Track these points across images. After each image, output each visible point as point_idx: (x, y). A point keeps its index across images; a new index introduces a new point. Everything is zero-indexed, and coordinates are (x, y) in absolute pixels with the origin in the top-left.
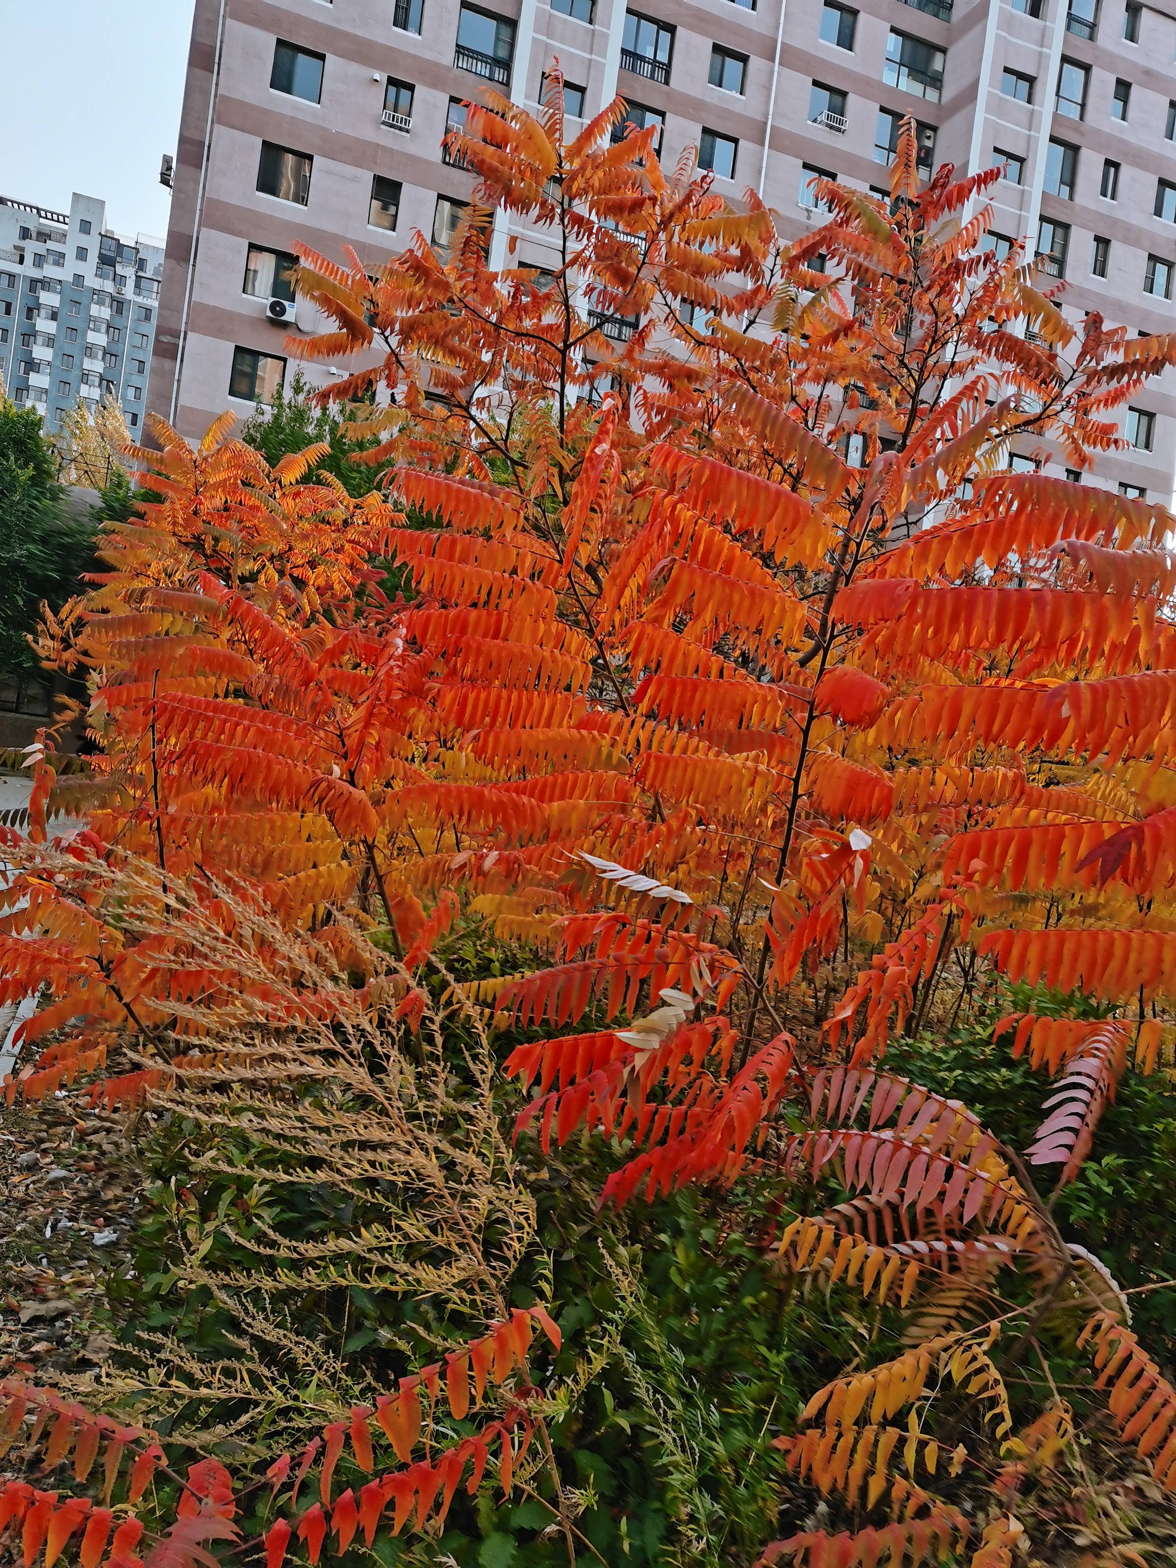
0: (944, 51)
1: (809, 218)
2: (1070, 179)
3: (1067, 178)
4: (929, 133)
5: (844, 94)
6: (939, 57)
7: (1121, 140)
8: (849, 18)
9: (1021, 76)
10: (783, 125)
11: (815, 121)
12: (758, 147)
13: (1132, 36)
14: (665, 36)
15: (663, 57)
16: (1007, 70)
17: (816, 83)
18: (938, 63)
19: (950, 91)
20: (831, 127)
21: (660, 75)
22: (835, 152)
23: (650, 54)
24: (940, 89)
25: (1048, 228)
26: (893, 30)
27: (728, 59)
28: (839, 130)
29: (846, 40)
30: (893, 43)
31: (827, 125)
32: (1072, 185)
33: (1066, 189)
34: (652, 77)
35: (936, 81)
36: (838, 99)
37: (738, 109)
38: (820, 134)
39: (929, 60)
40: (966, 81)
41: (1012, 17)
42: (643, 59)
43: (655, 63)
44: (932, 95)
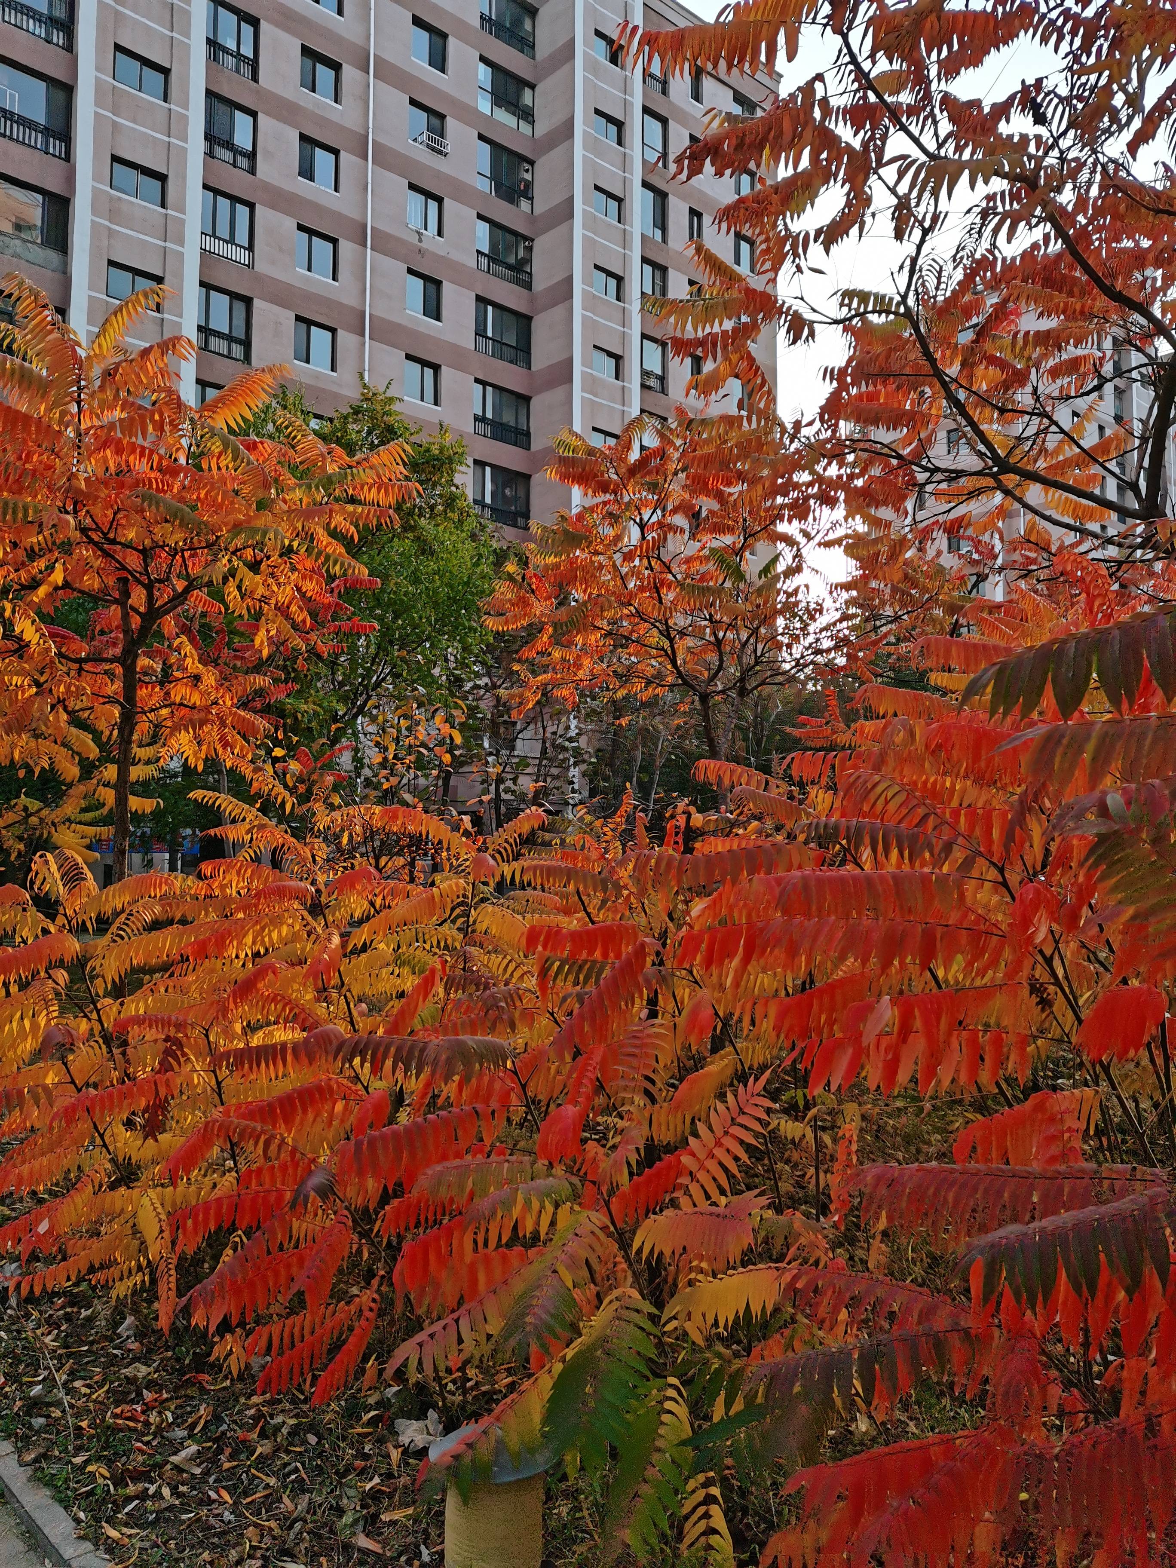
0: (533, 87)
1: (420, 240)
2: (661, 221)
3: (659, 224)
4: (527, 166)
5: (442, 117)
6: (528, 92)
7: (700, 191)
8: (438, 40)
9: (610, 119)
10: (383, 140)
11: (415, 140)
12: (359, 161)
13: (697, 96)
14: (247, 30)
15: (247, 51)
16: (598, 112)
17: (413, 102)
18: (527, 97)
19: (542, 127)
20: (433, 149)
21: (246, 70)
22: (438, 175)
23: (231, 45)
24: (533, 123)
25: (648, 269)
26: (483, 59)
27: (319, 66)
28: (440, 152)
29: (439, 61)
30: (484, 73)
31: (428, 146)
32: (664, 229)
33: (658, 233)
34: (238, 71)
35: (527, 115)
36: (435, 122)
37: (335, 118)
38: (422, 154)
39: (519, 95)
40: (560, 118)
41: (597, 62)
42: (225, 50)
43: (238, 56)
44: (525, 128)
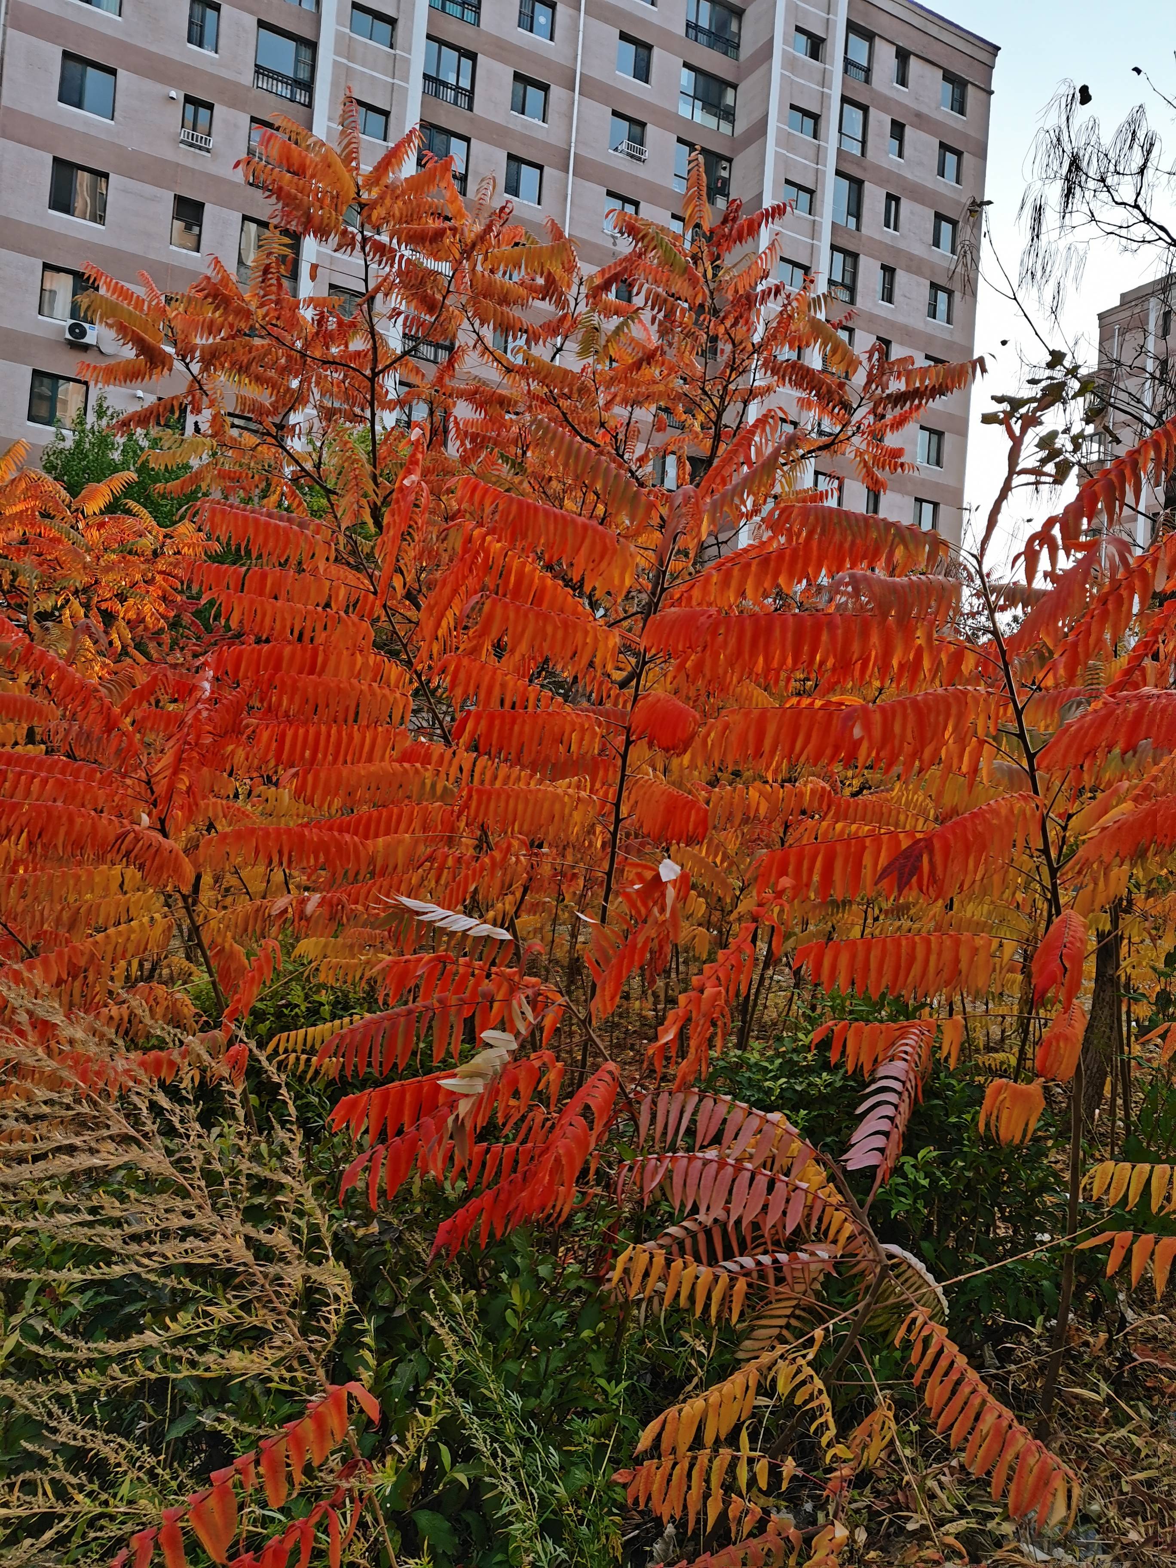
0: (735, 87)
1: (615, 244)
2: (856, 210)
3: (854, 211)
4: (725, 164)
5: (643, 125)
6: (730, 92)
7: (899, 176)
8: (643, 52)
9: (806, 113)
10: (586, 153)
11: (616, 149)
12: (562, 174)
13: (902, 80)
14: (466, 63)
15: (465, 83)
16: (793, 107)
17: (615, 113)
18: (729, 98)
19: (742, 125)
20: (632, 156)
21: (463, 101)
22: (636, 181)
23: (452, 80)
24: (733, 123)
25: (839, 257)
26: (686, 65)
27: (529, 89)
28: (639, 159)
29: (643, 72)
30: (686, 78)
31: (628, 154)
32: (858, 216)
33: (852, 221)
34: (456, 103)
35: (728, 115)
36: (637, 129)
37: (540, 136)
38: (621, 162)
39: (721, 95)
40: (757, 116)
41: (795, 58)
42: (445, 84)
43: (457, 88)
44: (725, 128)
